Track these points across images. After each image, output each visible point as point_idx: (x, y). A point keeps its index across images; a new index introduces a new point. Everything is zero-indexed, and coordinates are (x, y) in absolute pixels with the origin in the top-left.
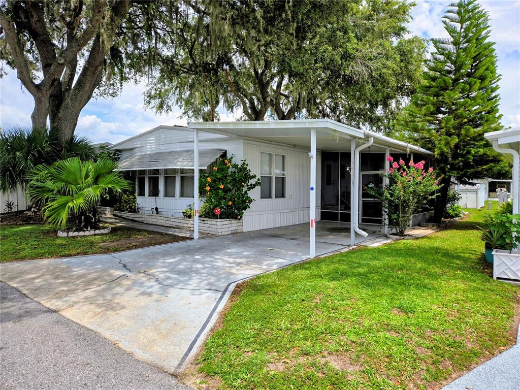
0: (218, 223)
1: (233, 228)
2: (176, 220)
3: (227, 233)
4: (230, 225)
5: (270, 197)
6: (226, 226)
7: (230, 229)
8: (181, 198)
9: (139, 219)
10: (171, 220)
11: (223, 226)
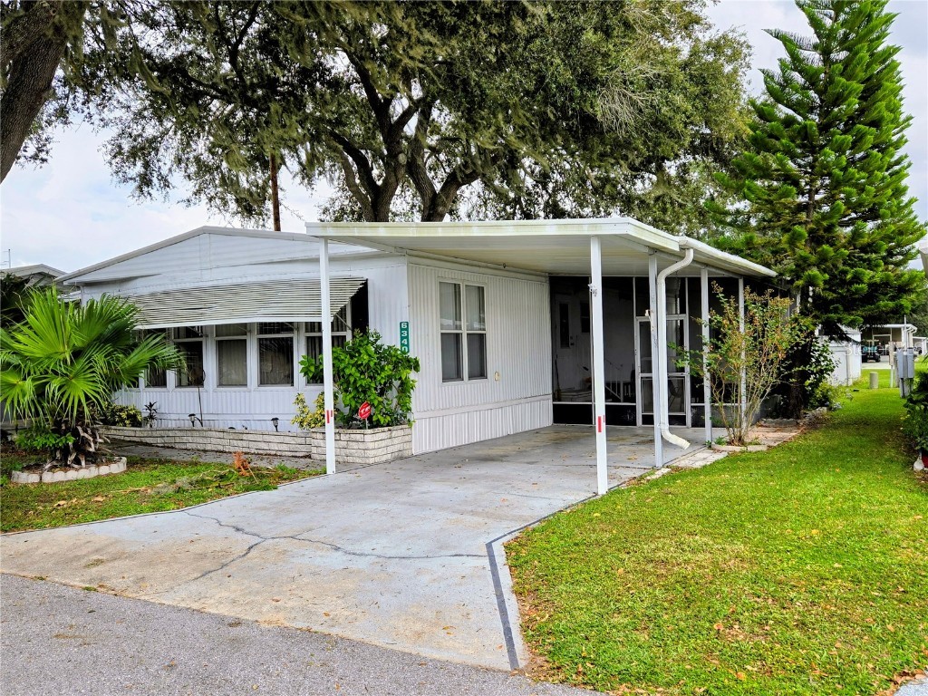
0: (368, 438)
1: (396, 448)
2: (259, 438)
3: (384, 459)
4: (388, 442)
5: (459, 376)
6: (383, 444)
7: (390, 449)
8: (263, 388)
9: (159, 440)
10: (245, 437)
11: (376, 444)
